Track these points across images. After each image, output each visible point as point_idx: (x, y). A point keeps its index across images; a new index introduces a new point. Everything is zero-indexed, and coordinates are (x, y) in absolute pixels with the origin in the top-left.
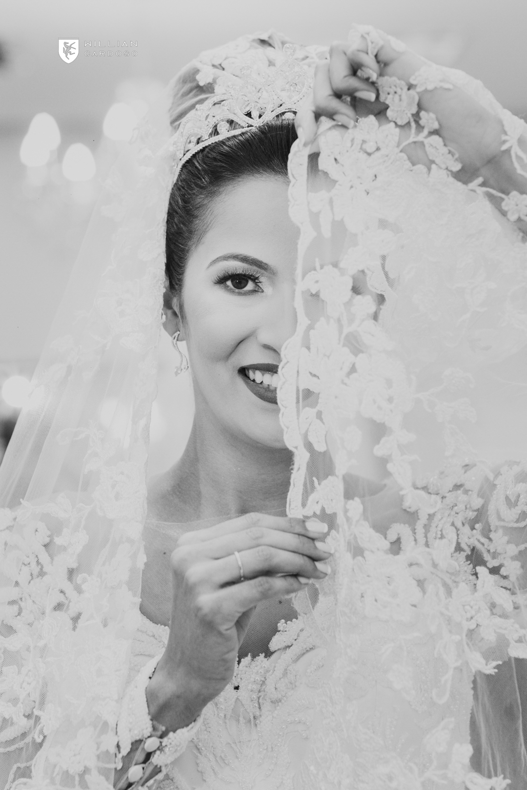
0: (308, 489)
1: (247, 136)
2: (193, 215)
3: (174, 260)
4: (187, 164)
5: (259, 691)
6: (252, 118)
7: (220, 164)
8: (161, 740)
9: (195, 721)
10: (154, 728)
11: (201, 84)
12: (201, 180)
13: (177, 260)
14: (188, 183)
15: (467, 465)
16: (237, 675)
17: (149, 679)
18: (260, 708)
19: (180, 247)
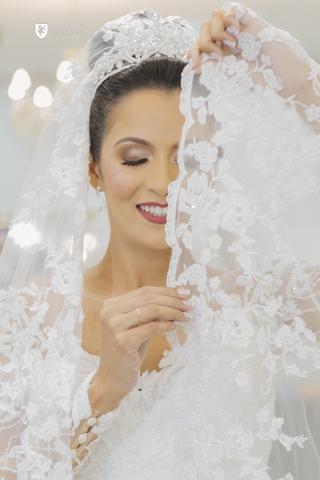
0: (180, 270)
1: (133, 68)
2: (104, 117)
3: (94, 144)
4: (100, 88)
5: (154, 392)
6: (136, 58)
7: (118, 85)
8: (97, 419)
9: (116, 408)
10: (93, 412)
11: (106, 41)
12: (108, 95)
13: (96, 144)
14: (101, 99)
15: (274, 261)
16: (140, 382)
17: (90, 385)
18: (154, 401)
19: (98, 136)
